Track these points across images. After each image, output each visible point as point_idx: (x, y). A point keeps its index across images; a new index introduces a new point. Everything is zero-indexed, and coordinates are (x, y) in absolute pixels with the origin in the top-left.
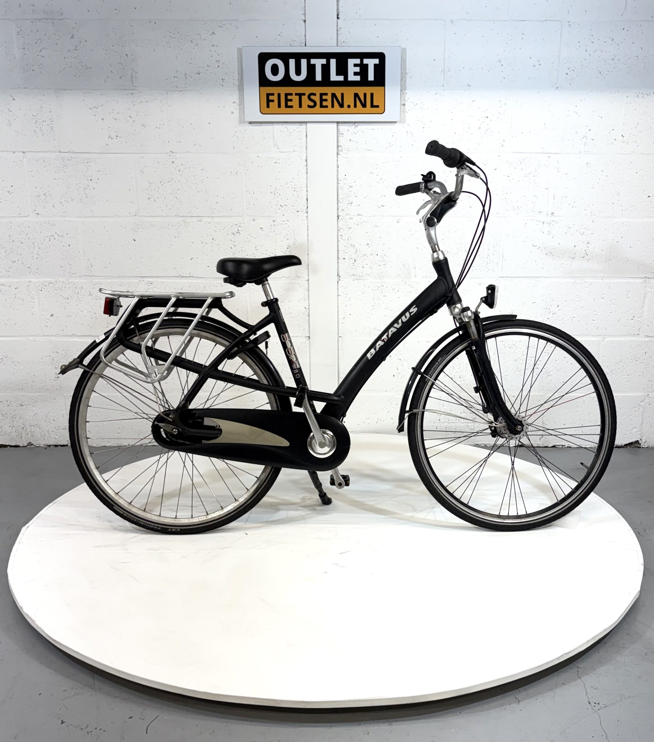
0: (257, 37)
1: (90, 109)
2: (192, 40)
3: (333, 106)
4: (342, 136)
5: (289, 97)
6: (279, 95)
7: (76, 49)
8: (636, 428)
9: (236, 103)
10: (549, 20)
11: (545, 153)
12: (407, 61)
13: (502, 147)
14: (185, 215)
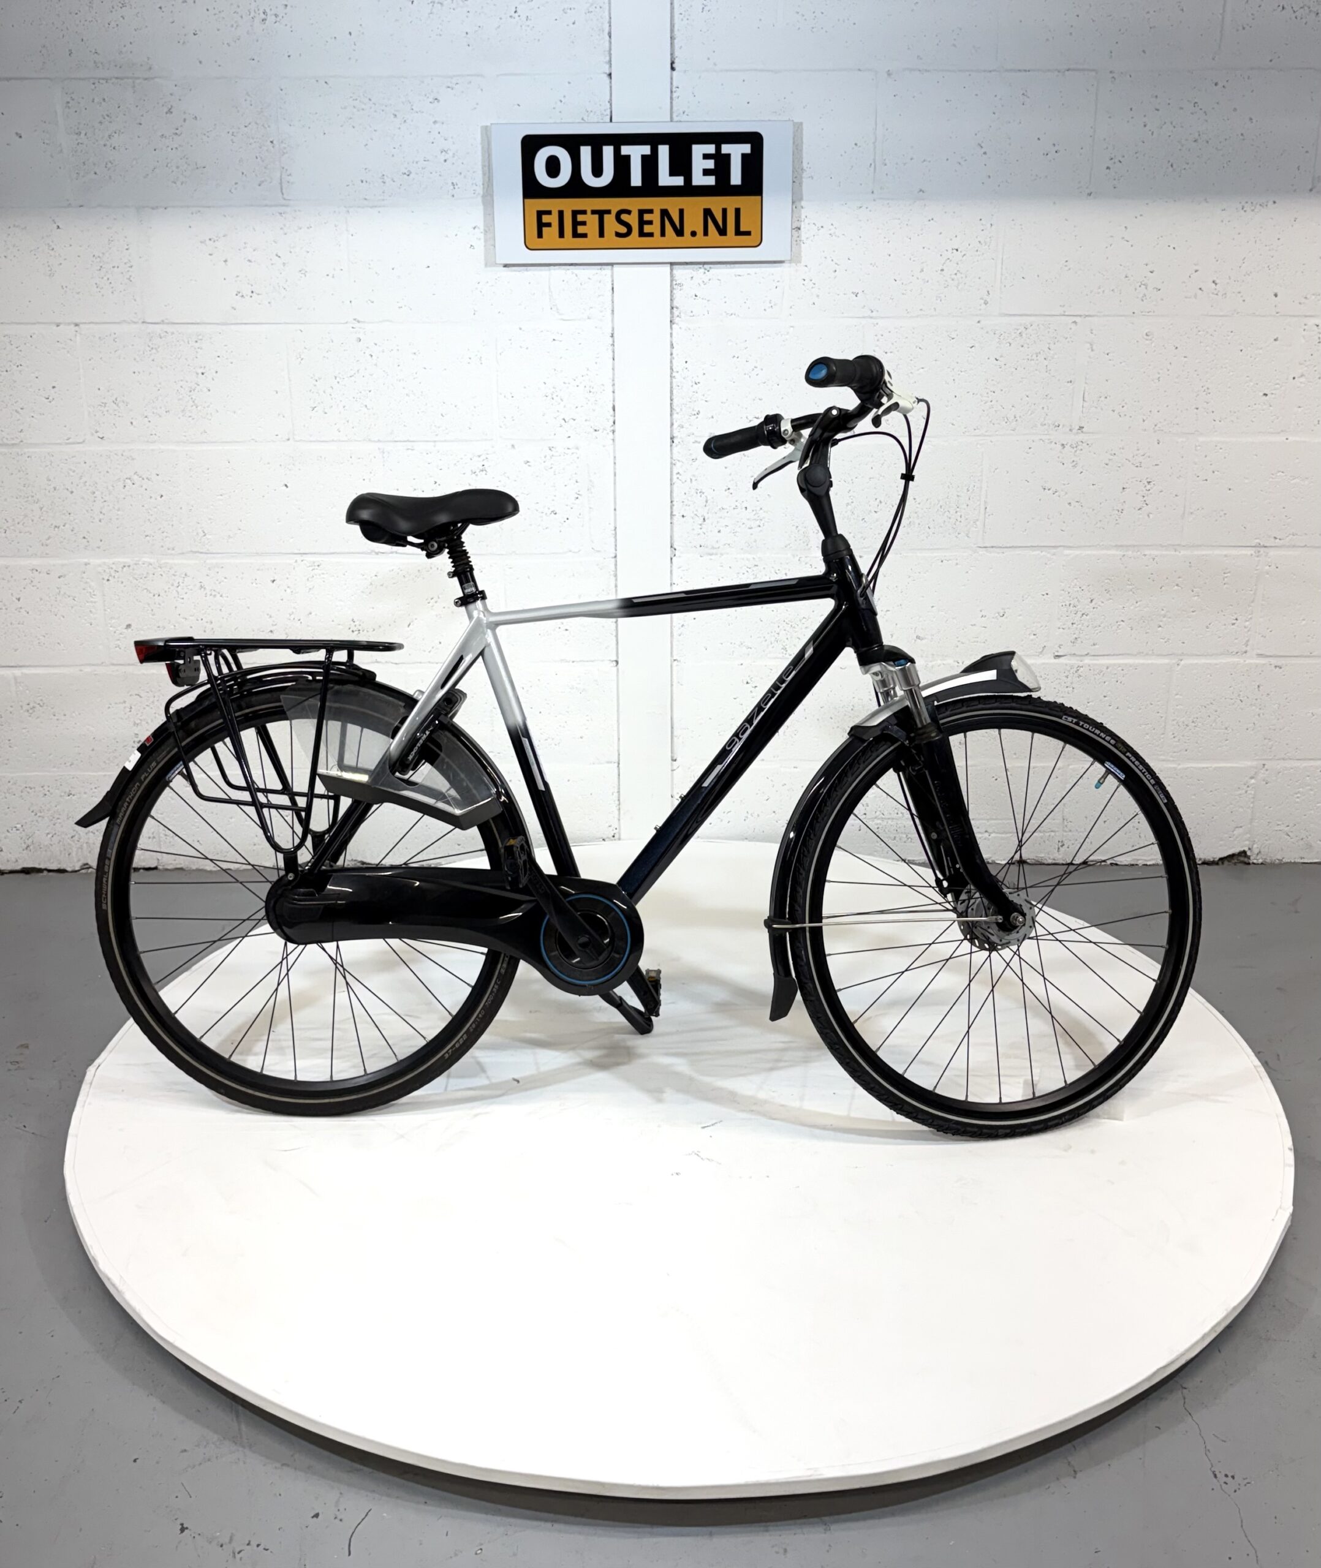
0: (519, 105)
1: (201, 242)
2: (396, 113)
3: (663, 234)
4: (679, 288)
5: (580, 218)
6: (561, 214)
7: (176, 134)
8: (1241, 827)
9: (479, 228)
10: (1074, 70)
11: (1068, 315)
12: (804, 147)
13: (983, 305)
14: (381, 439)
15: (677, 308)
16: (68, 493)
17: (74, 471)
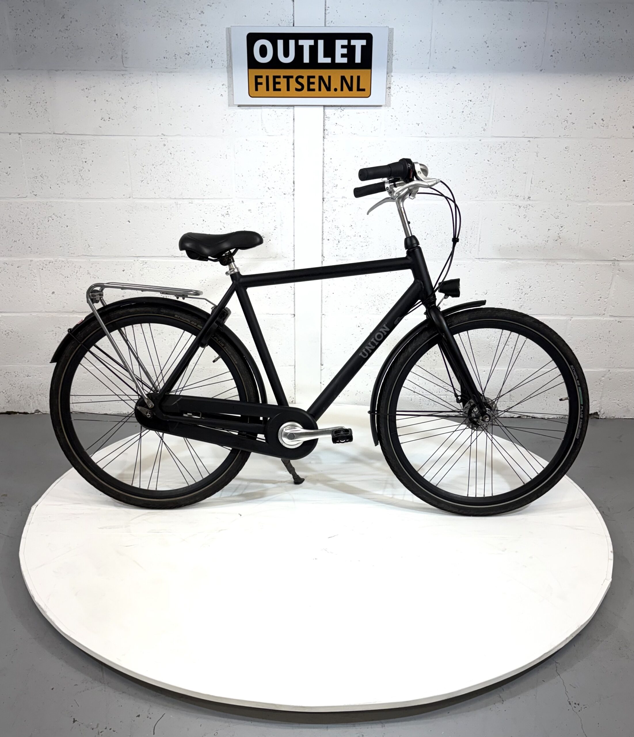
0: (246, 16)
1: (82, 90)
2: (181, 19)
3: (320, 89)
4: (328, 119)
5: (277, 80)
6: (267, 77)
7: (67, 30)
8: (596, 401)
9: (225, 85)
11: (525, 137)
12: (394, 41)
13: (483, 131)
14: (176, 197)
15: (327, 130)
16: (20, 224)
17: (22, 212)
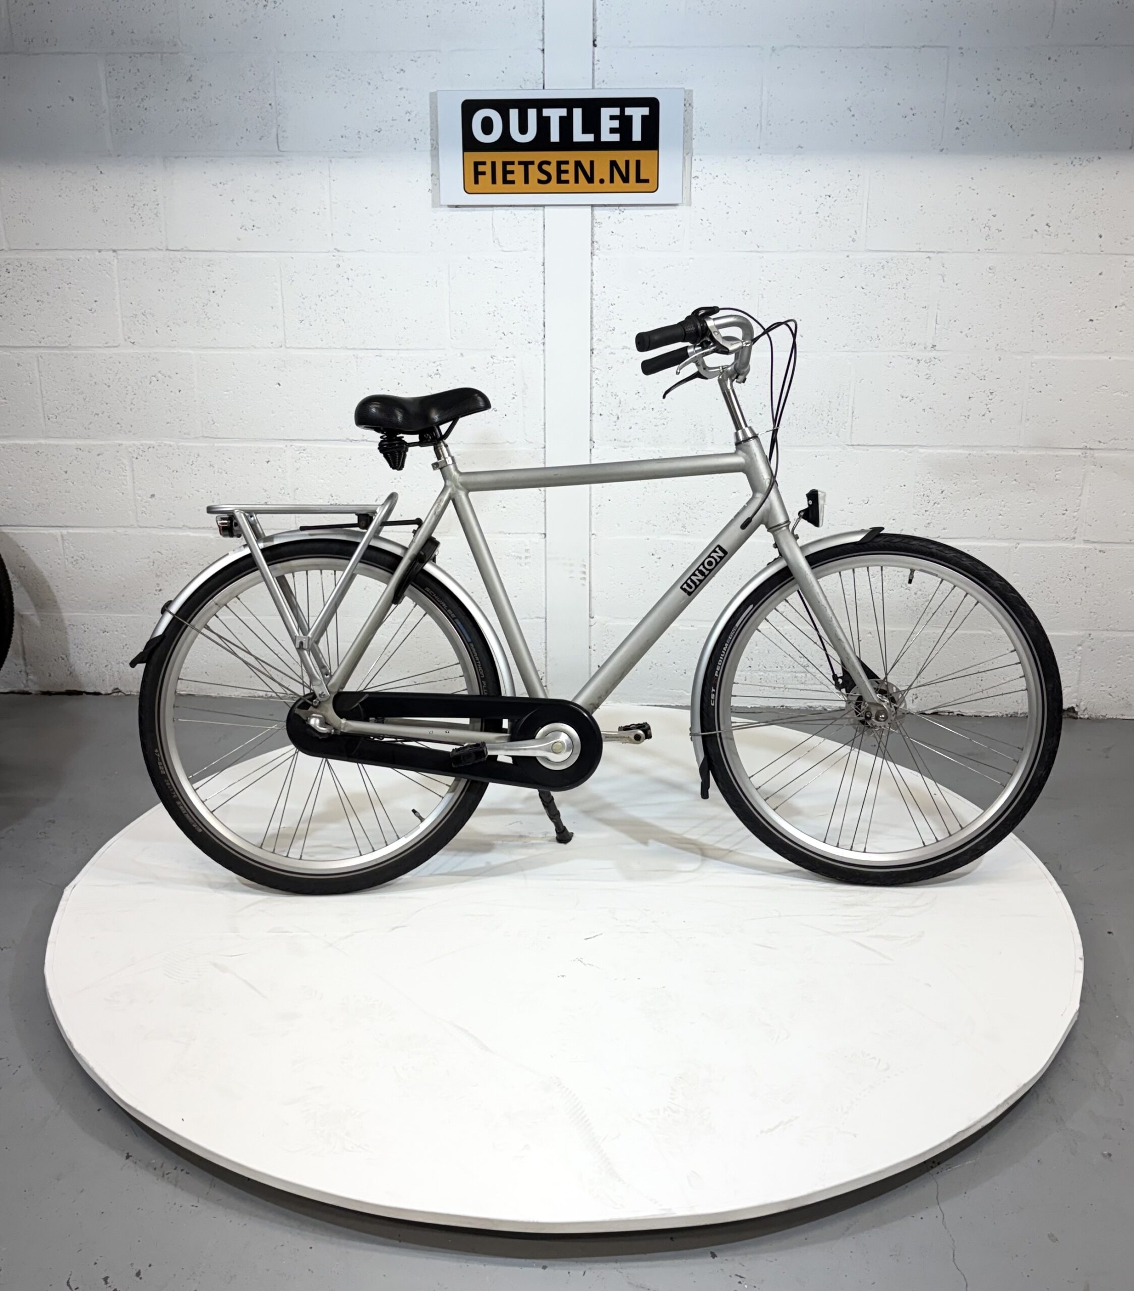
0: (469, 75)
1: (213, 185)
2: (369, 81)
3: (577, 181)
4: (599, 226)
5: (509, 168)
6: (493, 164)
7: (195, 98)
8: (1070, 687)
9: (435, 175)
10: (929, 47)
11: (922, 252)
13: (852, 243)
14: (355, 347)
15: (597, 242)
16: (107, 387)
17: (111, 370)
